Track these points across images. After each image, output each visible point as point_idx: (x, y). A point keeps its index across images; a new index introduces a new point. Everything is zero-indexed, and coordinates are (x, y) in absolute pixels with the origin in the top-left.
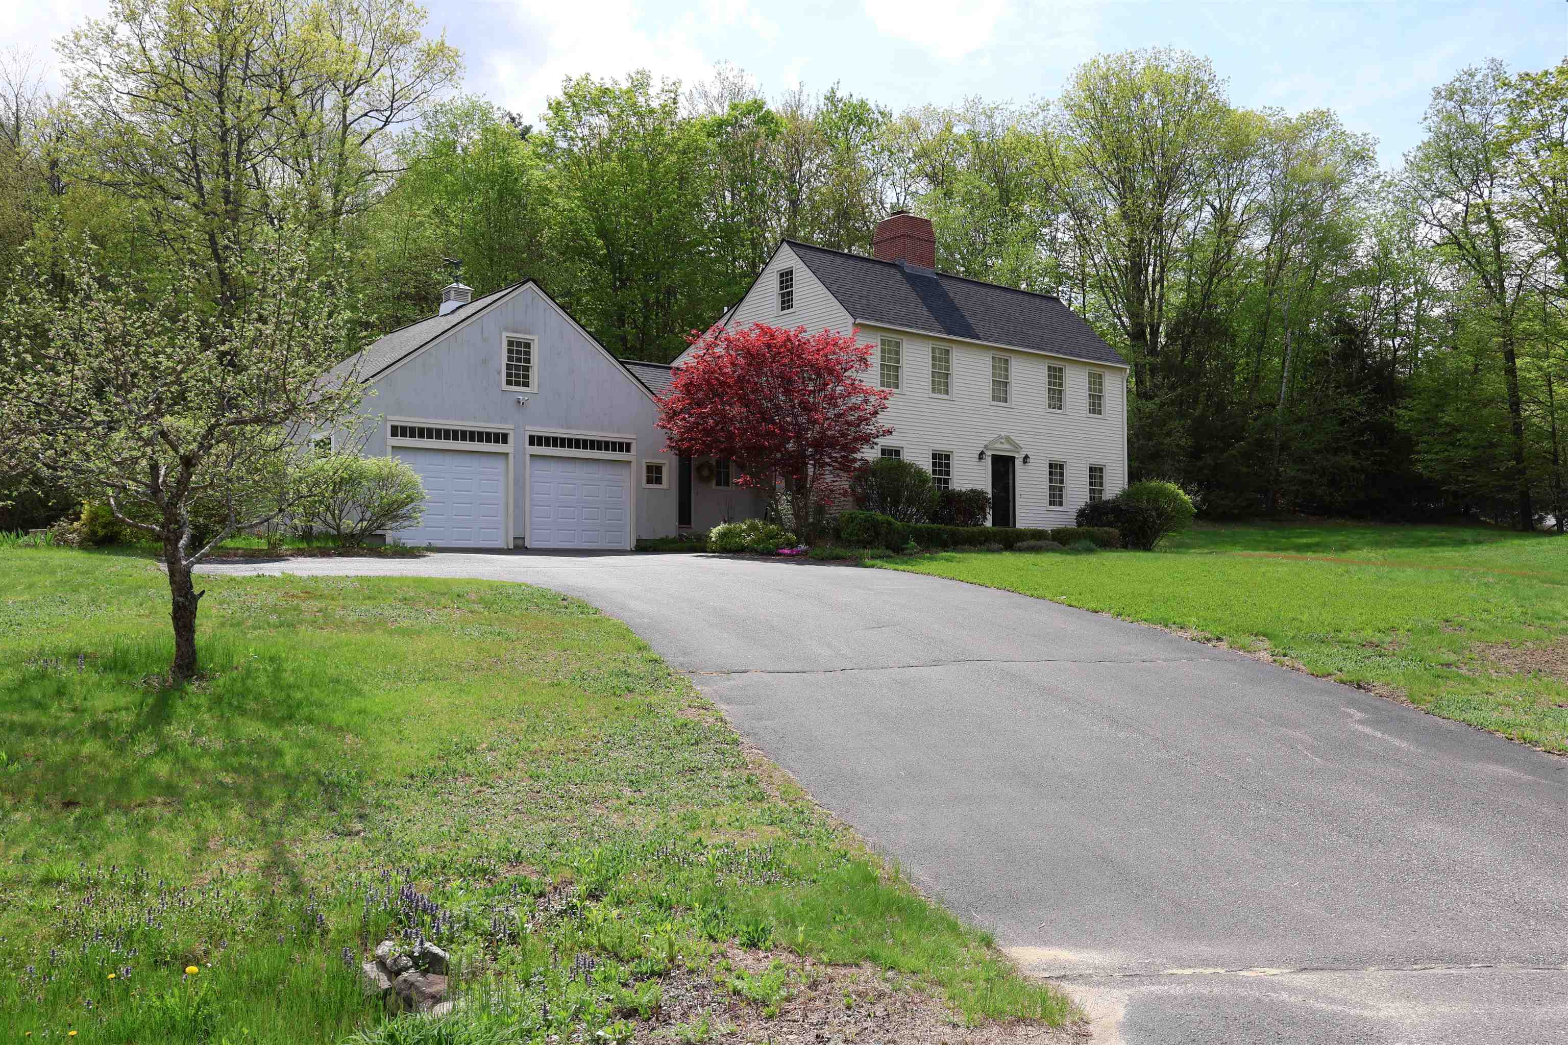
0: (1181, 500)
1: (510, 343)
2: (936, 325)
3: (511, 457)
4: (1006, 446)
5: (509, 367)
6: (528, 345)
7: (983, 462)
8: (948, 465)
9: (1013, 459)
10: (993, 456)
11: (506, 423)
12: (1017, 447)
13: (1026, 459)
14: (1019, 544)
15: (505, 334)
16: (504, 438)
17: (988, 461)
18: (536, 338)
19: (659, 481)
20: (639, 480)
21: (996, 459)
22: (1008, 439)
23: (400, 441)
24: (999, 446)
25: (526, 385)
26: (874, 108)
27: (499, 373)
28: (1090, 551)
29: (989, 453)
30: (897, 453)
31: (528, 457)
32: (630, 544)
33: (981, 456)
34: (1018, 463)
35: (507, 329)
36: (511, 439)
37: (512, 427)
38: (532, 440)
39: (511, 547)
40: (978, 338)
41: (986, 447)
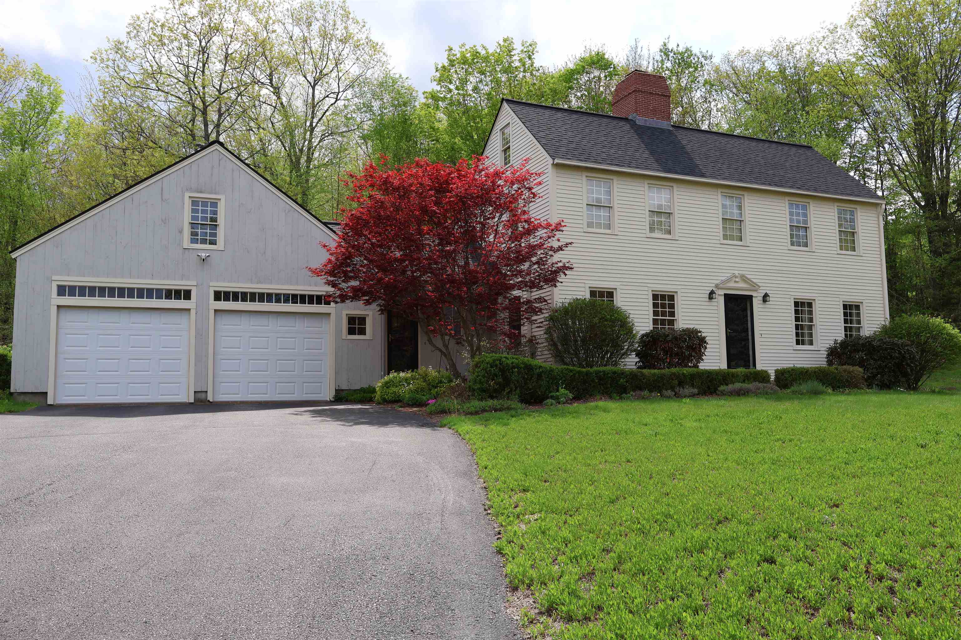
0: (949, 334)
1: (194, 203)
2: (655, 165)
3: (193, 312)
4: (742, 285)
5: (193, 225)
6: (214, 204)
7: (714, 302)
8: (672, 306)
9: (751, 297)
10: (726, 295)
11: (188, 279)
12: (755, 287)
13: (765, 298)
14: (722, 388)
15: (187, 195)
16: (187, 295)
17: (721, 301)
18: (222, 197)
19: (362, 332)
20: (338, 332)
21: (729, 298)
22: (744, 278)
23: (67, 300)
24: (732, 284)
25: (213, 243)
26: (698, 54)
27: (181, 232)
28: (816, 393)
29: (722, 292)
30: (610, 294)
31: (212, 313)
32: (329, 395)
33: (711, 295)
34: (757, 303)
35: (190, 190)
36: (193, 295)
37: (195, 283)
38: (218, 296)
39: (192, 401)
40: (703, 176)
41: (717, 286)
